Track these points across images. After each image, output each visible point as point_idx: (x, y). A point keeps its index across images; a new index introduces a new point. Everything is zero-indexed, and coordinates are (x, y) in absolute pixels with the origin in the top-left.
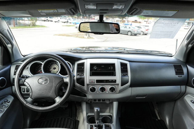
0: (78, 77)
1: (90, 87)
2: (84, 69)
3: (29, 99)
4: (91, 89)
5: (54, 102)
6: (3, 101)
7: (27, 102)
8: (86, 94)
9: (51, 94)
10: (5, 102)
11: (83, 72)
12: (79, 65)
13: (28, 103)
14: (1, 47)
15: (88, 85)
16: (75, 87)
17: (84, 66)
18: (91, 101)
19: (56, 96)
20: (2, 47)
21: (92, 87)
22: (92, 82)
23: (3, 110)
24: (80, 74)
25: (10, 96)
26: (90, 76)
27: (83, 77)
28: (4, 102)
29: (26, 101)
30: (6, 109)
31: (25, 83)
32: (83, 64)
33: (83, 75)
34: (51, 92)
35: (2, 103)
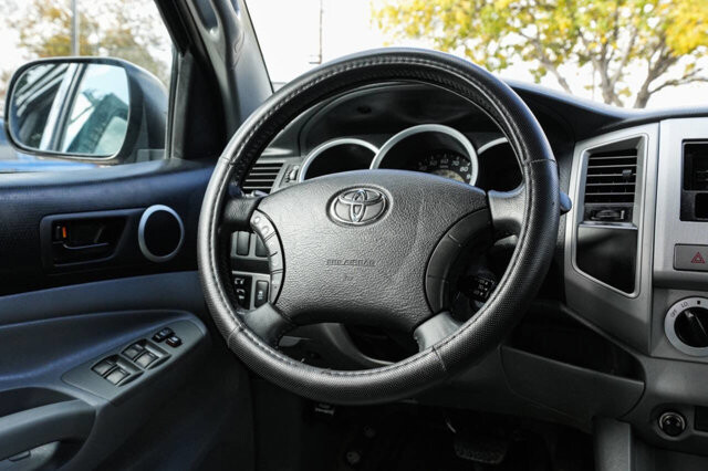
0: (592, 229)
1: (678, 308)
2: (633, 179)
3: (264, 315)
4: (681, 319)
5: (411, 346)
6: (148, 331)
7: (245, 324)
8: (642, 359)
9: (396, 291)
10: (159, 341)
11: (631, 199)
12: (596, 157)
13: (251, 330)
14: (183, 55)
15: (660, 284)
16: (565, 303)
17: (634, 161)
18: (673, 420)
19: (425, 311)
20: (189, 55)
21: (692, 303)
22: (698, 258)
23: (133, 373)
24: (602, 214)
25: (190, 318)
27: (626, 226)
28: (154, 339)
29: (241, 318)
30: (148, 373)
31: (259, 221)
33: (628, 218)
34: (398, 278)
35: (143, 342)
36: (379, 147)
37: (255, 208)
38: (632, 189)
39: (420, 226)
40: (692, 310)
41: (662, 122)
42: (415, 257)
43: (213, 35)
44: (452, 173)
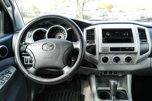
0: (88, 45)
1: (102, 57)
2: (94, 35)
3: (32, 69)
4: (103, 58)
7: (29, 72)
8: (97, 65)
9: (58, 63)
10: (7, 73)
11: (94, 39)
12: (88, 31)
14: (2, 12)
15: (100, 54)
16: (84, 58)
17: (94, 32)
18: (101, 73)
19: (64, 66)
20: (3, 11)
21: (104, 56)
22: (106, 50)
23: (3, 82)
24: (90, 42)
25: (12, 67)
26: (103, 43)
27: (94, 44)
28: (5, 73)
29: (28, 71)
30: (6, 81)
31: (27, 50)
32: (93, 31)
33: (94, 43)
34: (58, 60)
35: (3, 74)
36: (47, 30)
37: (26, 48)
38: (94, 37)
39: (61, 50)
40: (104, 57)
41: (98, 25)
42: (61, 56)
43: (9, 9)
44: (61, 33)
